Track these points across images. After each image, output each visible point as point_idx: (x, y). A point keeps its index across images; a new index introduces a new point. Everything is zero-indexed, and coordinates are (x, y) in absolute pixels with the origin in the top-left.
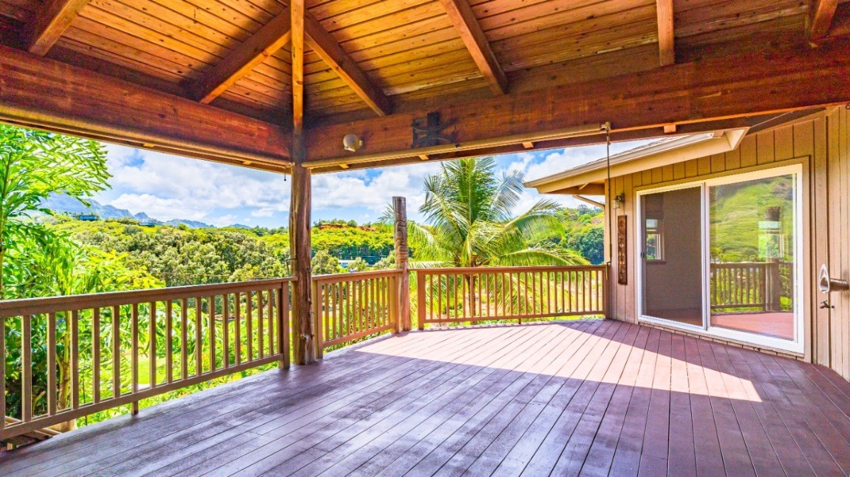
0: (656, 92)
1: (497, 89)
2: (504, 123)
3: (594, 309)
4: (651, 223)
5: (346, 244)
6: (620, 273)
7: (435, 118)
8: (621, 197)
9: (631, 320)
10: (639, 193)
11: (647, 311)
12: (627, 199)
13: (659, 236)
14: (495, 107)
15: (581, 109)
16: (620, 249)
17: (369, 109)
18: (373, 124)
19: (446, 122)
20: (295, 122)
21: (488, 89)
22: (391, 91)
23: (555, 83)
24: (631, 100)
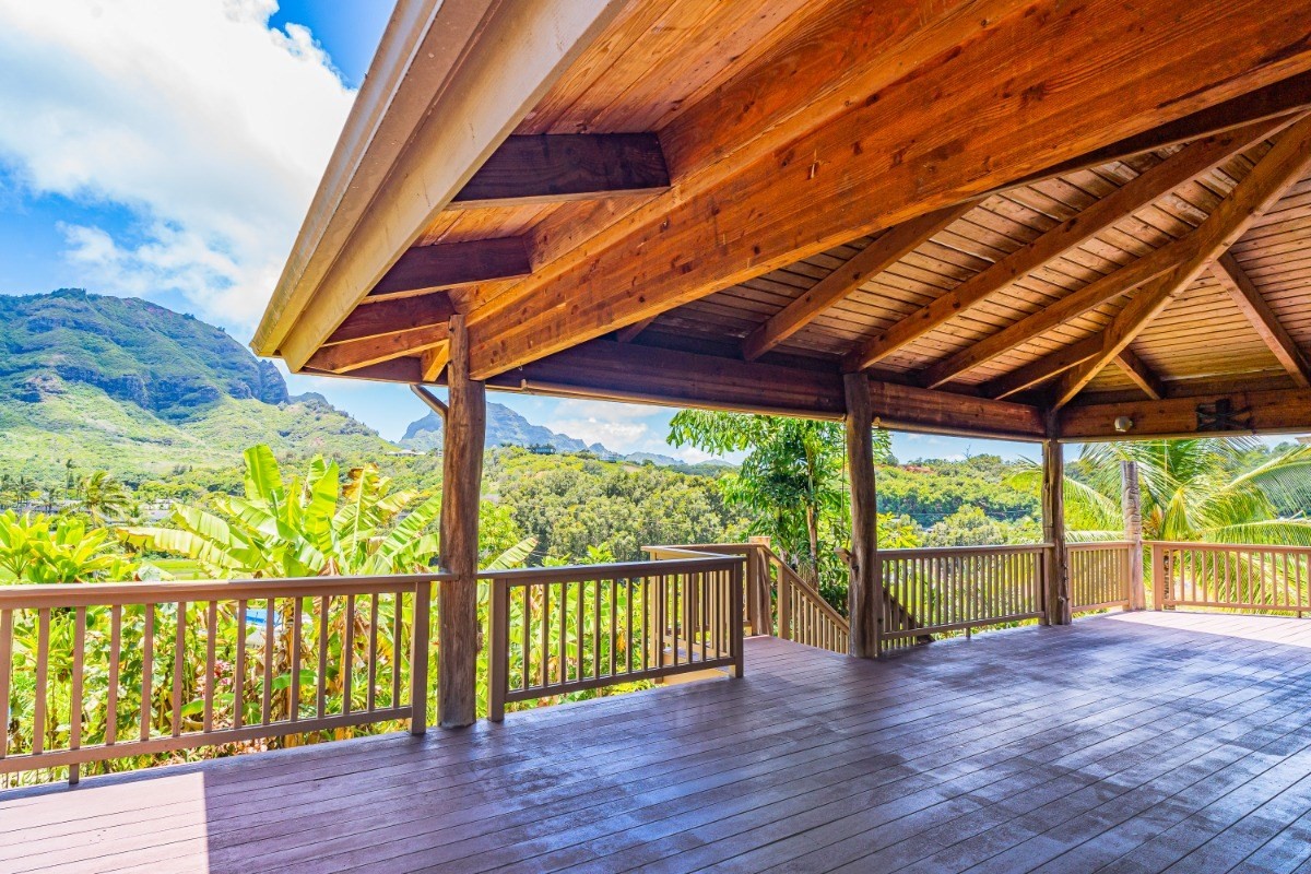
1: (1301, 379)
2: (1310, 414)
7: (1224, 405)
18: (1145, 407)
19: (1239, 408)
20: (1059, 405)
21: (1286, 377)
22: (1169, 379)
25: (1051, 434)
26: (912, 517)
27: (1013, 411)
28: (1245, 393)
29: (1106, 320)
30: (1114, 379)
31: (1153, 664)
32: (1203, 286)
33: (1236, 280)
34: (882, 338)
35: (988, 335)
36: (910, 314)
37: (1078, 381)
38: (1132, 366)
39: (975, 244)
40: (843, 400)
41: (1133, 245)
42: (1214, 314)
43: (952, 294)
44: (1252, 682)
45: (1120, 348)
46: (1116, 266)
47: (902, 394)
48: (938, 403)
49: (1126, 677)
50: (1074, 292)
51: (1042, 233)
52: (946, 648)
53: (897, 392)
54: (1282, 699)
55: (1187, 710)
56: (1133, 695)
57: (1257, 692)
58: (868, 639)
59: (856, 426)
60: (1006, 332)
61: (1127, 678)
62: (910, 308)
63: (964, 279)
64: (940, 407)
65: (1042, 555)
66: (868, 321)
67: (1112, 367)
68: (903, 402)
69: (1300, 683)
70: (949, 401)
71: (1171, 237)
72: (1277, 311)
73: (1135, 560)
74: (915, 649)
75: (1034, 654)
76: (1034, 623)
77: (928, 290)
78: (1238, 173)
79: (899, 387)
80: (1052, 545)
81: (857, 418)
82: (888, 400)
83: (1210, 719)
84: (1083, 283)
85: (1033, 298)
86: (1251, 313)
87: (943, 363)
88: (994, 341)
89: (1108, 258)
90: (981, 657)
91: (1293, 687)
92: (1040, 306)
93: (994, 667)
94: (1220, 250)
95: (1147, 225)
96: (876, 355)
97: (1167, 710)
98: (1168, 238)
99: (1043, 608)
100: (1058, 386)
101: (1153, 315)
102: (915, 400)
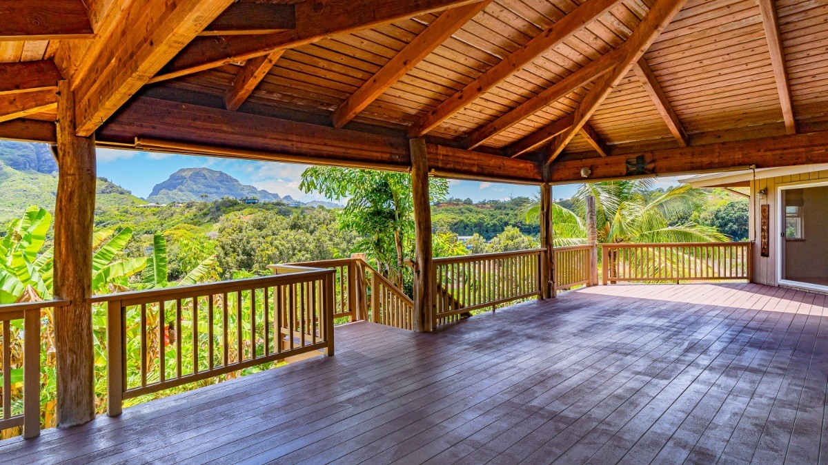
0: (785, 149)
1: (682, 143)
2: (687, 163)
3: (740, 275)
5: (462, 221)
6: (763, 248)
7: (641, 159)
8: (764, 191)
9: (772, 283)
10: (780, 188)
11: (786, 276)
12: (769, 192)
13: (799, 220)
14: (681, 154)
15: (736, 157)
16: (763, 230)
17: (595, 151)
18: (598, 161)
19: (648, 161)
20: (549, 161)
21: (675, 142)
22: (612, 144)
23: (721, 140)
24: (769, 153)
25: (545, 179)
26: (480, 234)
27: (522, 165)
28: (652, 152)
29: (575, 105)
30: (580, 144)
31: (599, 321)
32: (630, 82)
33: (648, 77)
34: (433, 113)
35: (503, 113)
36: (450, 96)
37: (559, 145)
38: (590, 135)
39: (488, 43)
40: (409, 157)
41: (589, 51)
42: (635, 101)
43: (476, 82)
44: (654, 328)
45: (583, 123)
46: (579, 66)
47: (450, 154)
48: (475, 160)
49: (582, 331)
50: (554, 84)
51: (532, 38)
52: (479, 320)
53: (447, 151)
54: (669, 338)
55: (616, 352)
56: (585, 344)
57: (655, 334)
58: (426, 319)
59: (417, 175)
60: (514, 112)
61: (584, 332)
62: (450, 92)
63: (483, 71)
64: (476, 162)
65: (539, 256)
66: (423, 100)
67: (579, 136)
68: (451, 159)
69: (678, 326)
70: (482, 158)
71: (611, 47)
72: (670, 99)
73: (593, 256)
74: (458, 322)
75: (529, 321)
76: (534, 298)
77: (460, 78)
78: (649, 1)
79: (448, 148)
80: (545, 249)
81: (418, 169)
83: (629, 357)
84: (560, 77)
85: (530, 87)
86: (656, 100)
87: (477, 133)
88: (506, 117)
89: (574, 59)
90: (497, 325)
91: (675, 329)
92: (534, 93)
93: (505, 332)
94: (639, 55)
95: (597, 37)
96: (430, 125)
97: (604, 353)
98: (609, 47)
99: (540, 289)
100: (549, 148)
101: (601, 100)
102: (459, 157)
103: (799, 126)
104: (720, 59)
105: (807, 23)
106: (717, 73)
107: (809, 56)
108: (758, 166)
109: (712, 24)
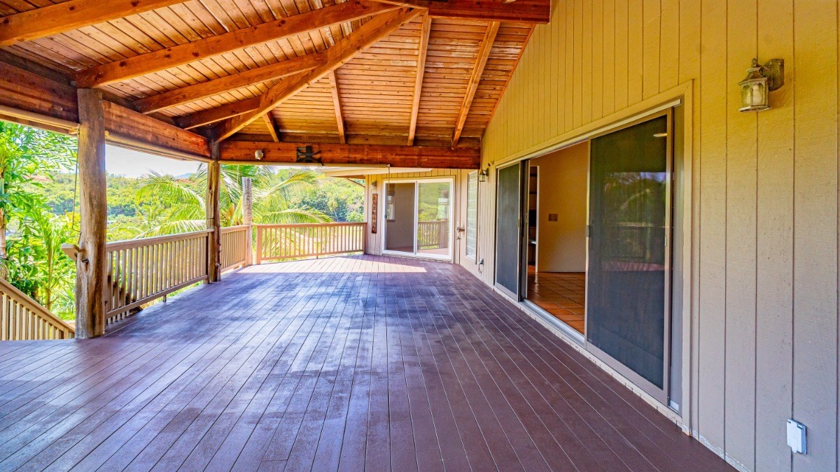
0: (407, 155)
1: (343, 141)
2: (345, 157)
3: (358, 249)
4: (390, 198)
6: (373, 227)
7: (309, 149)
8: (375, 183)
9: (378, 253)
11: (388, 248)
12: (377, 185)
13: (393, 206)
14: (341, 149)
15: (378, 156)
16: (373, 213)
17: (269, 135)
18: (271, 146)
19: (316, 152)
20: (221, 139)
21: (338, 138)
22: (284, 131)
23: (368, 142)
24: (397, 157)
25: (213, 157)
27: (193, 139)
28: (319, 144)
30: (254, 126)
31: (283, 296)
33: (337, 83)
34: (122, 64)
35: (198, 82)
36: (154, 51)
37: (239, 124)
38: (271, 121)
39: (224, 13)
40: (76, 111)
41: (299, 48)
42: (317, 99)
43: (192, 45)
44: (330, 295)
45: (268, 110)
46: (286, 58)
47: (124, 115)
48: (149, 126)
49: (276, 306)
50: (259, 67)
51: (264, 22)
53: (121, 111)
55: (319, 317)
59: (89, 138)
60: (210, 84)
61: (278, 306)
63: (203, 36)
64: (151, 130)
65: (207, 237)
66: (116, 46)
67: (260, 119)
68: (125, 122)
69: (345, 290)
70: (157, 126)
71: (317, 50)
73: (248, 236)
76: (201, 284)
77: (176, 37)
78: (356, 27)
79: (123, 108)
80: (212, 230)
81: (92, 128)
82: (114, 118)
84: (267, 63)
86: (336, 102)
87: (158, 97)
88: (202, 87)
91: (345, 293)
92: (238, 70)
94: (335, 67)
95: (311, 40)
96: (112, 79)
98: (315, 50)
99: (207, 273)
100: (221, 127)
101: (295, 93)
102: (134, 121)
103: (416, 141)
104: (384, 83)
105: (435, 76)
106: (379, 92)
107: (431, 96)
108: (391, 166)
109: (387, 57)
